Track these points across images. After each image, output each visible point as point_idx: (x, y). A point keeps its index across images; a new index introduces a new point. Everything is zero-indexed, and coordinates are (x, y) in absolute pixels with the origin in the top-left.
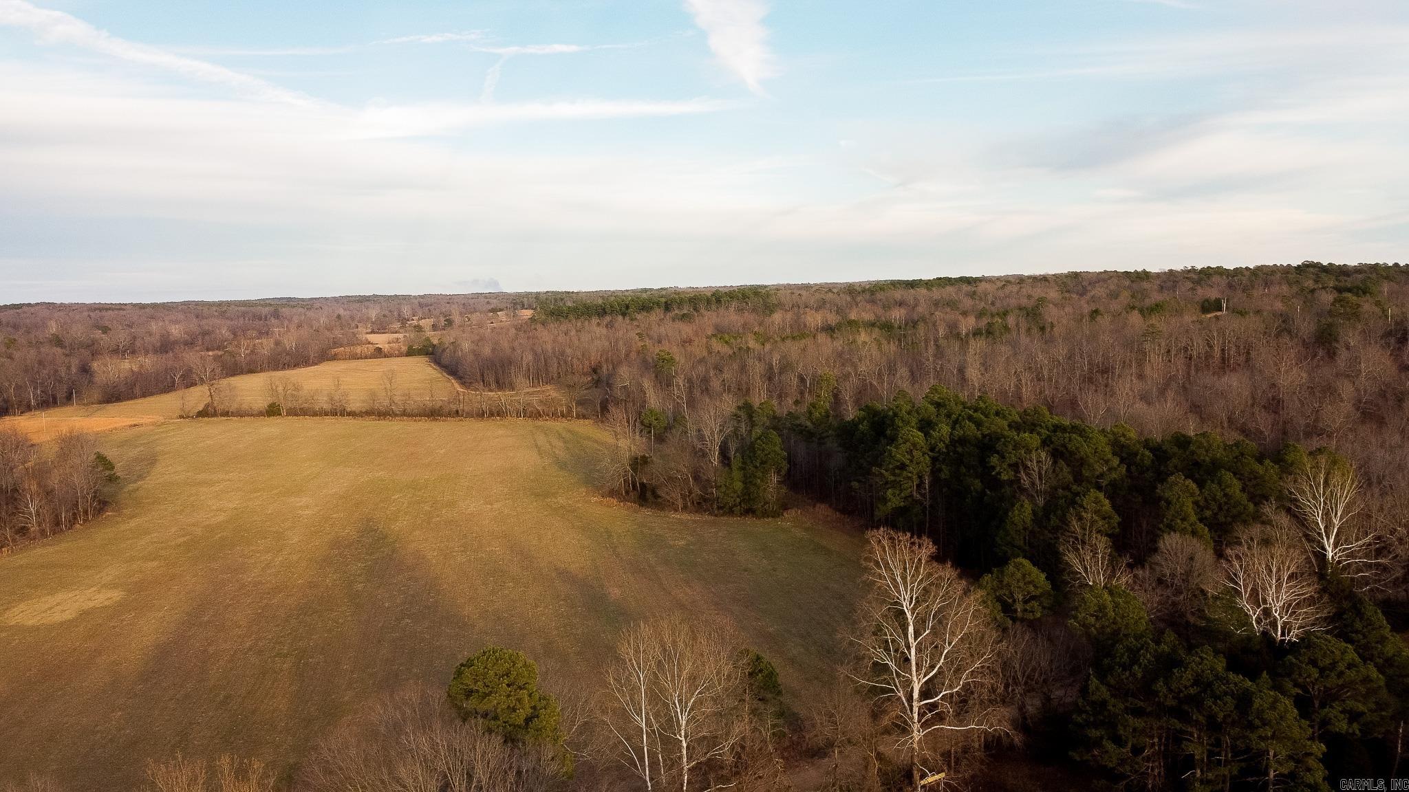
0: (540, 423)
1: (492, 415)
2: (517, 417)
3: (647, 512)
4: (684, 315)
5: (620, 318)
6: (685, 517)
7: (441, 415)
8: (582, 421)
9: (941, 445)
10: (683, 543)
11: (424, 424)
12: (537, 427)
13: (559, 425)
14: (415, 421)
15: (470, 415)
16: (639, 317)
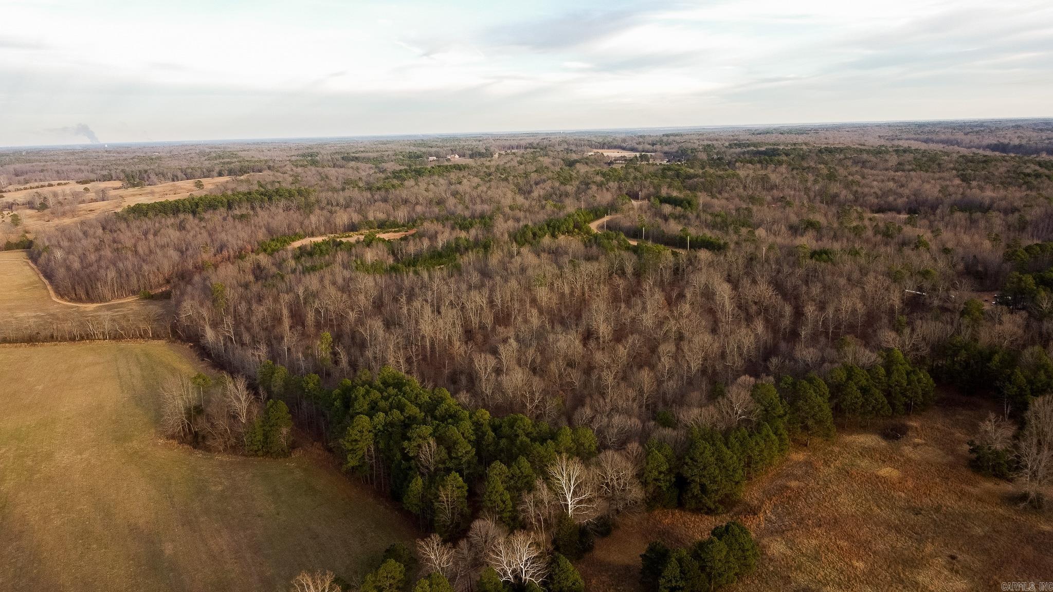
0: (123, 344)
1: (82, 338)
2: (104, 340)
3: (199, 454)
4: (242, 216)
5: (191, 217)
6: (225, 458)
7: (38, 341)
8: (156, 342)
9: (380, 427)
10: (220, 488)
11: (23, 350)
12: (121, 350)
13: (137, 346)
14: (16, 347)
15: (63, 339)
16: (207, 216)
